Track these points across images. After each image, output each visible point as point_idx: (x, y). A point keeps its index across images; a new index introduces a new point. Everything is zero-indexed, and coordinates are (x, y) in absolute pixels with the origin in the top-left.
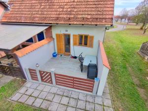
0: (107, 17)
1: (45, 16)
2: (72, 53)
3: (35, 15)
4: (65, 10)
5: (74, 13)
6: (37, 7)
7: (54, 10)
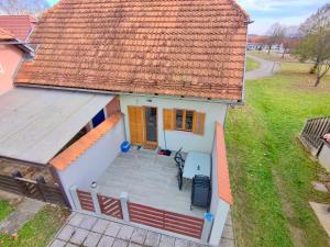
0: (232, 82)
1: (106, 74)
2: (161, 144)
3: (86, 72)
4: (147, 62)
5: (165, 70)
6: (89, 53)
7: (123, 61)
